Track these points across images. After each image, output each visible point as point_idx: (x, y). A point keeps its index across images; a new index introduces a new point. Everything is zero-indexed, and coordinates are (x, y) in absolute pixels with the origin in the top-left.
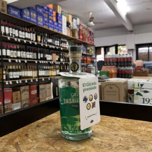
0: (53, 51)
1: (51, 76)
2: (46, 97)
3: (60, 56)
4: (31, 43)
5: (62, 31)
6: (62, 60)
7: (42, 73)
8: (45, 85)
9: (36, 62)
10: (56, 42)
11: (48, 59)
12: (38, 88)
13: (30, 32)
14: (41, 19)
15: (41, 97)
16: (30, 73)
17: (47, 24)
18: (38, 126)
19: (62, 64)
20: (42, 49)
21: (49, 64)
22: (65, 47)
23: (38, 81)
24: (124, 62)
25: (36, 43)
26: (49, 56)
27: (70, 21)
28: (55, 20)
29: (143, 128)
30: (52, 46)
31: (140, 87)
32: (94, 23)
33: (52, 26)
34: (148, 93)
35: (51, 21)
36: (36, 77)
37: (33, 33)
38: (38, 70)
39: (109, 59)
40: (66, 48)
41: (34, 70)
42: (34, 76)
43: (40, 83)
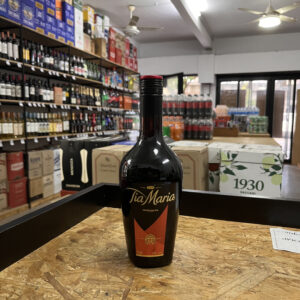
0: (56, 82)
1: (53, 133)
2: (43, 175)
3: (70, 92)
4: (8, 63)
5: (74, 41)
6: (74, 101)
7: (33, 127)
8: (39, 152)
9: (21, 105)
10: (62, 62)
11: (45, 98)
12: (25, 159)
13: (7, 41)
14: (31, 14)
15: (31, 177)
16: (7, 128)
17: (43, 24)
18: (73, 241)
19: (75, 108)
20: (32, 77)
21: (48, 109)
22: (80, 73)
23: (26, 144)
24: (197, 110)
25: (19, 65)
26: (48, 91)
27: (91, 21)
28: (58, 17)
29: (255, 237)
30: (54, 72)
31: (231, 158)
32: (138, 28)
33: (54, 29)
34: (244, 170)
35: (50, 19)
36: (22, 136)
37: (14, 42)
38: (24, 120)
39: (171, 102)
40: (82, 76)
41: (17, 120)
42: (16, 133)
43: (29, 147)
